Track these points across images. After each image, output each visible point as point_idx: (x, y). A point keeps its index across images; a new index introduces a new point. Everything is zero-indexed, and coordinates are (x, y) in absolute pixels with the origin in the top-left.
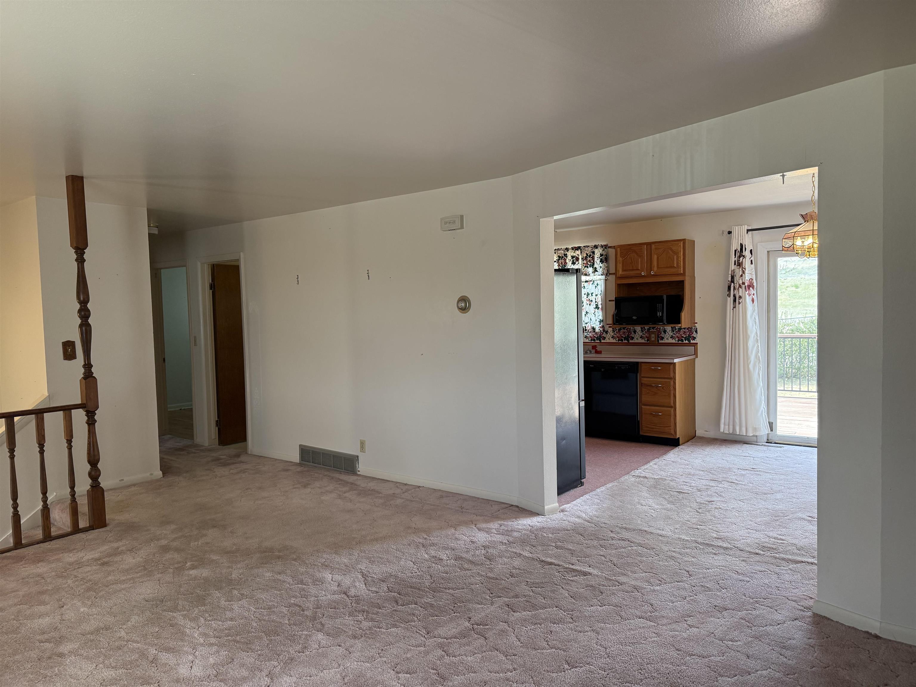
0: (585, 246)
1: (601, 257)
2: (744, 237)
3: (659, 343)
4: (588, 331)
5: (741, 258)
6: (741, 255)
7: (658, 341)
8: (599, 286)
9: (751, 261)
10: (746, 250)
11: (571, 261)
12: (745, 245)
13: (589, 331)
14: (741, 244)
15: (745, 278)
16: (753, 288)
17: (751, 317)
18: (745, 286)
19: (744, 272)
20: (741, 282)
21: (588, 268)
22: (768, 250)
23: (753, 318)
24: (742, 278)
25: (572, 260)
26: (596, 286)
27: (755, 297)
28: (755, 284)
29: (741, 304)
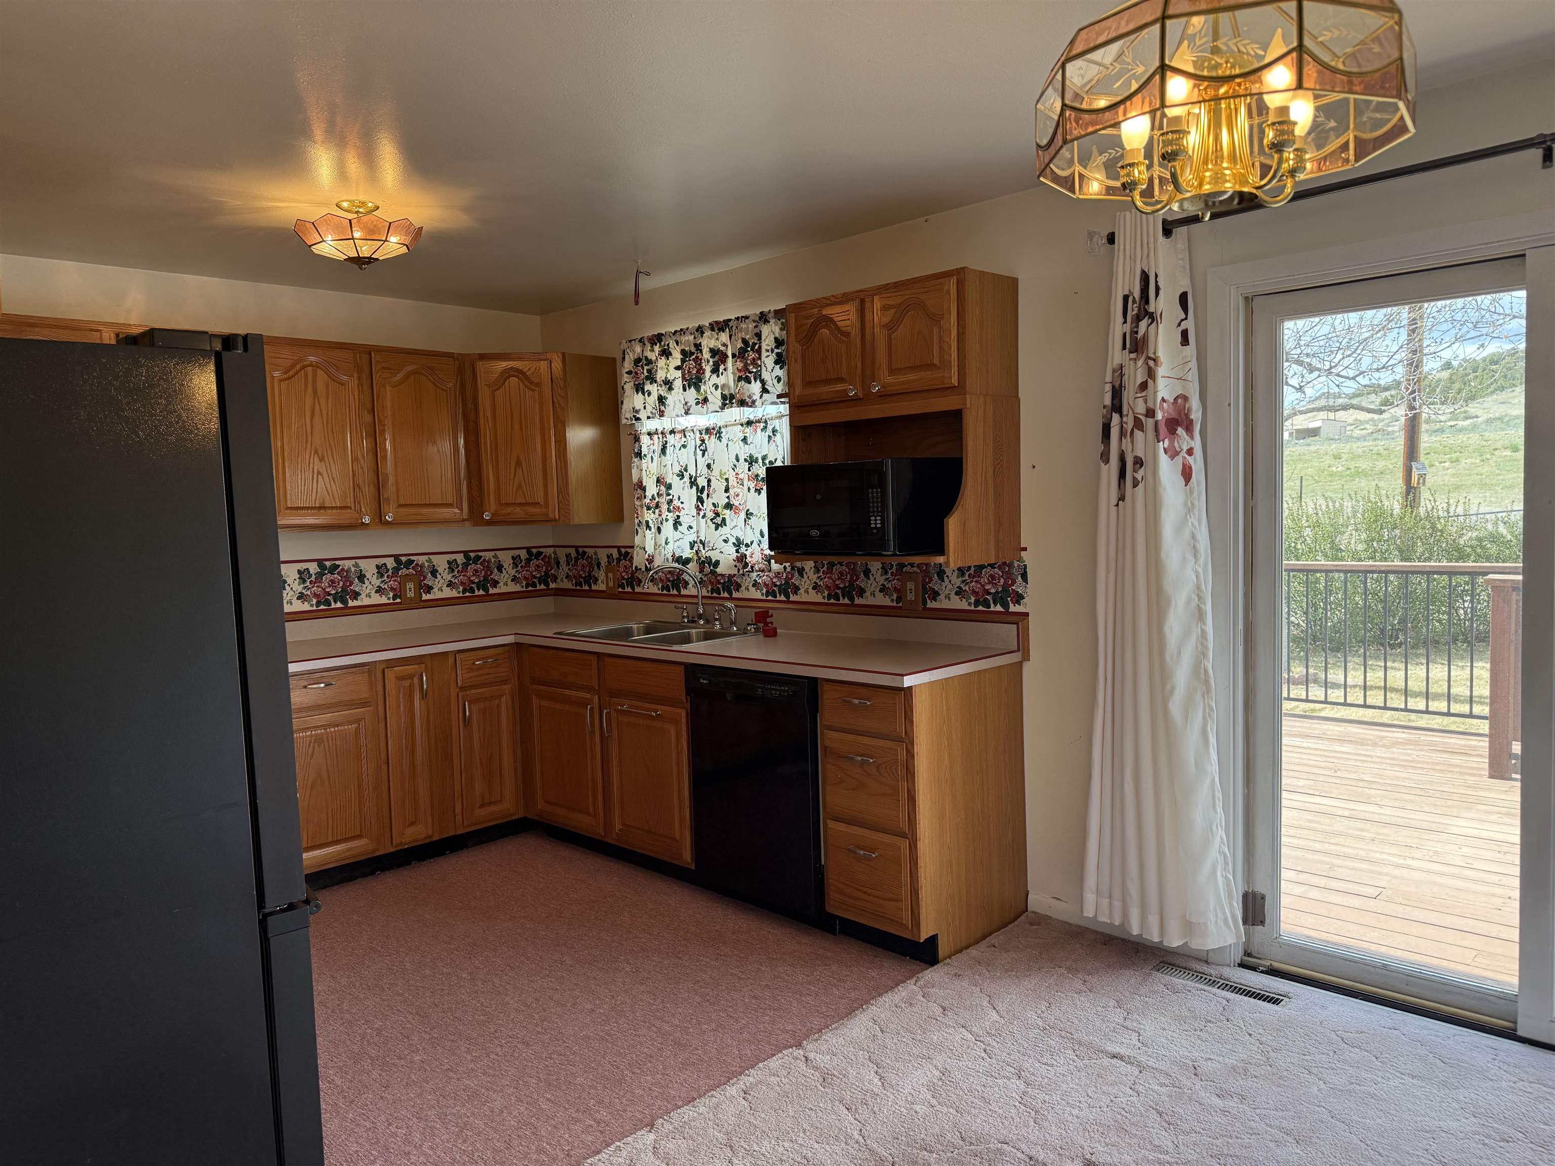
0: (738, 319)
1: (777, 347)
2: (1152, 246)
3: (925, 609)
4: (752, 567)
5: (1143, 324)
6: (1145, 313)
7: (924, 603)
8: (778, 435)
9: (1185, 334)
10: (1161, 292)
11: (711, 363)
12: (1156, 276)
13: (756, 567)
14: (1143, 272)
15: (1155, 392)
16: (1189, 429)
17: (1179, 530)
18: (1156, 423)
19: (1151, 374)
20: (1141, 408)
21: (750, 383)
22: (1249, 291)
23: (1187, 533)
24: (1144, 394)
25: (711, 360)
26: (769, 437)
27: (1196, 463)
28: (1196, 415)
29: (1141, 486)
